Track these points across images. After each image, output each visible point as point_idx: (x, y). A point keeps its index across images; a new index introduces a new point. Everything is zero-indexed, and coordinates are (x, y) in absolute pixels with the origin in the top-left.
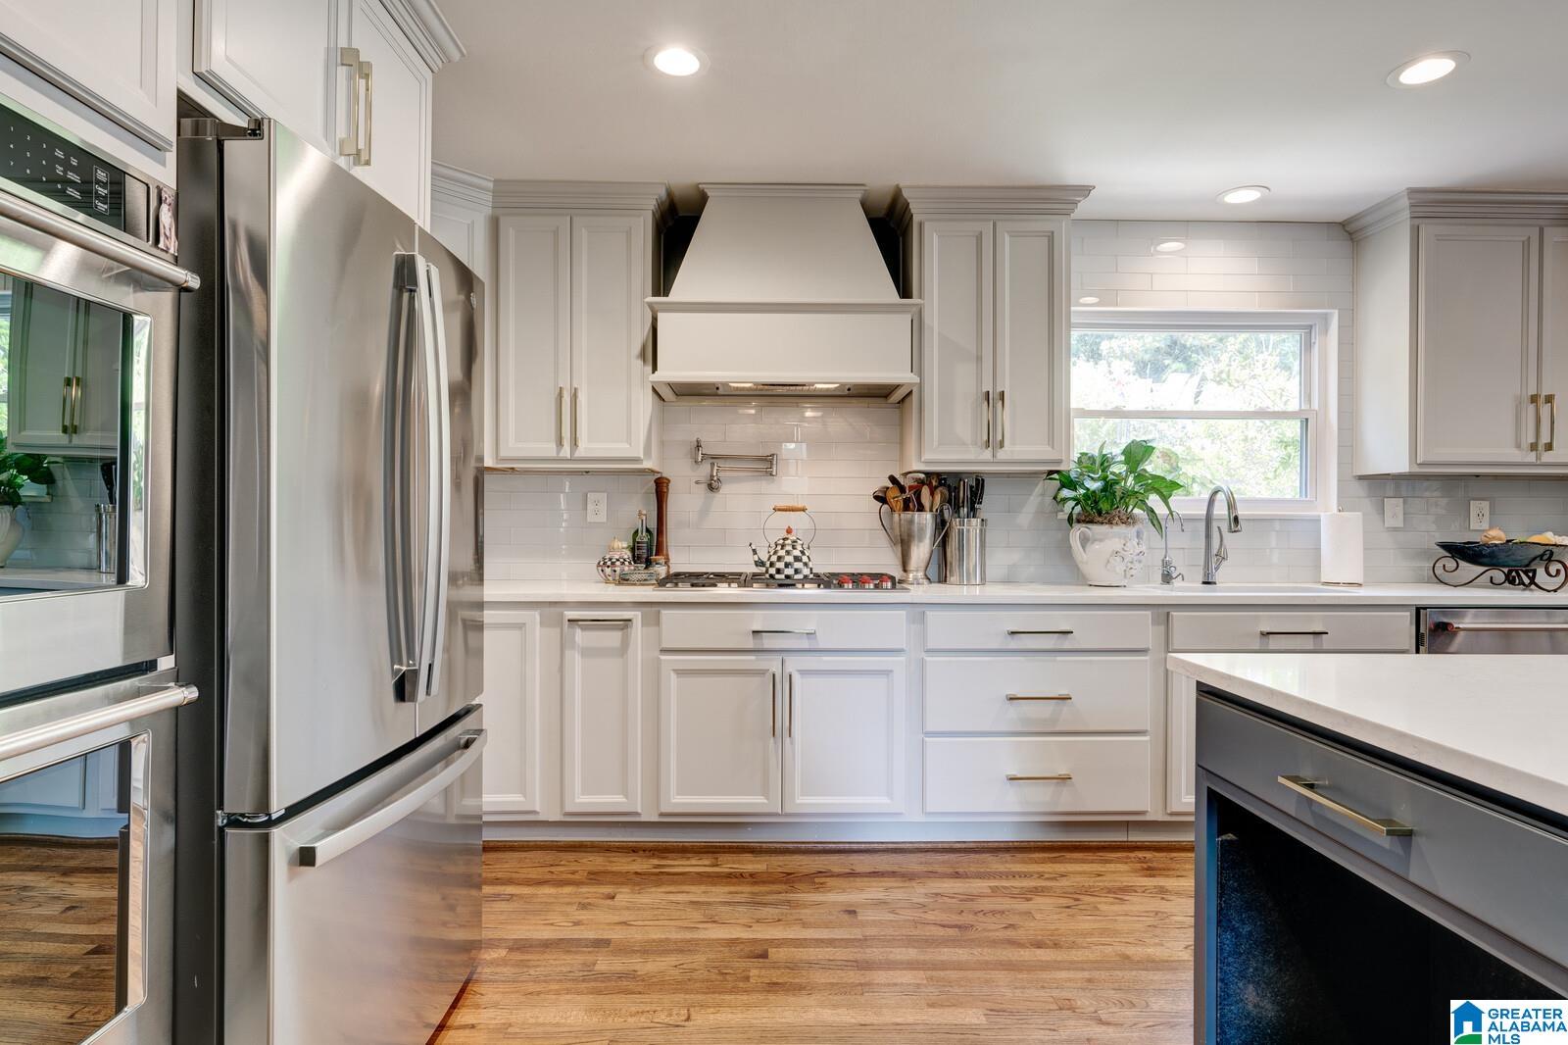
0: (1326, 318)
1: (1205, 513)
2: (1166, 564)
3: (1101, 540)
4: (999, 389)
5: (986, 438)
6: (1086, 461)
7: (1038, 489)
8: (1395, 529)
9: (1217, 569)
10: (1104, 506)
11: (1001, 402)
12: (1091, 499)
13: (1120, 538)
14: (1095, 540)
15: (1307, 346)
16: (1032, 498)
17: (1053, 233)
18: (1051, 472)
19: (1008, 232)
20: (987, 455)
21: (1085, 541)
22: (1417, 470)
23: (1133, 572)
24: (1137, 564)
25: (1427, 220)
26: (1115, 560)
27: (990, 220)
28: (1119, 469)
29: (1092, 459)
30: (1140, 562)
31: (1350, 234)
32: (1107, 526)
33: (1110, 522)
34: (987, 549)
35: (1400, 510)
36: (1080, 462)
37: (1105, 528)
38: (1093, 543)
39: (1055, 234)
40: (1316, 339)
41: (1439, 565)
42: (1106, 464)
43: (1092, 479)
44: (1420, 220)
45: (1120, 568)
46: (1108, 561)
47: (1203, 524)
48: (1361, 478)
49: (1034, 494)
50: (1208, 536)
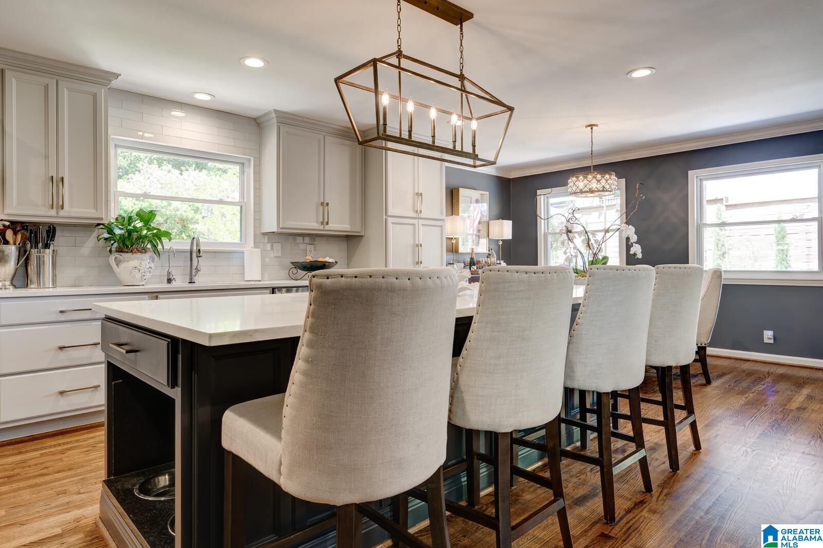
0: (249, 160)
1: (189, 248)
2: (169, 273)
3: (128, 261)
4: (61, 176)
5: (51, 203)
6: (120, 220)
7: (95, 234)
8: (278, 257)
9: (195, 276)
10: (128, 243)
11: (61, 183)
12: (123, 239)
13: (138, 260)
14: (125, 261)
15: (242, 172)
16: (90, 239)
17: (96, 94)
18: (99, 224)
19: (66, 88)
20: (53, 212)
21: (118, 263)
22: (280, 231)
23: (145, 277)
24: (148, 274)
25: (283, 124)
26: (135, 272)
27: (55, 79)
28: (139, 224)
29: (123, 218)
30: (150, 272)
31: (258, 124)
32: (131, 254)
33: (132, 252)
34: (57, 268)
35: (279, 248)
36: (117, 219)
37: (129, 255)
38: (123, 262)
39: (97, 94)
40: (246, 170)
41: (291, 272)
42: (131, 221)
43: (120, 228)
44: (281, 124)
45: (138, 276)
46: (131, 272)
47: (189, 254)
48: (264, 234)
49: (92, 236)
50: (191, 260)
